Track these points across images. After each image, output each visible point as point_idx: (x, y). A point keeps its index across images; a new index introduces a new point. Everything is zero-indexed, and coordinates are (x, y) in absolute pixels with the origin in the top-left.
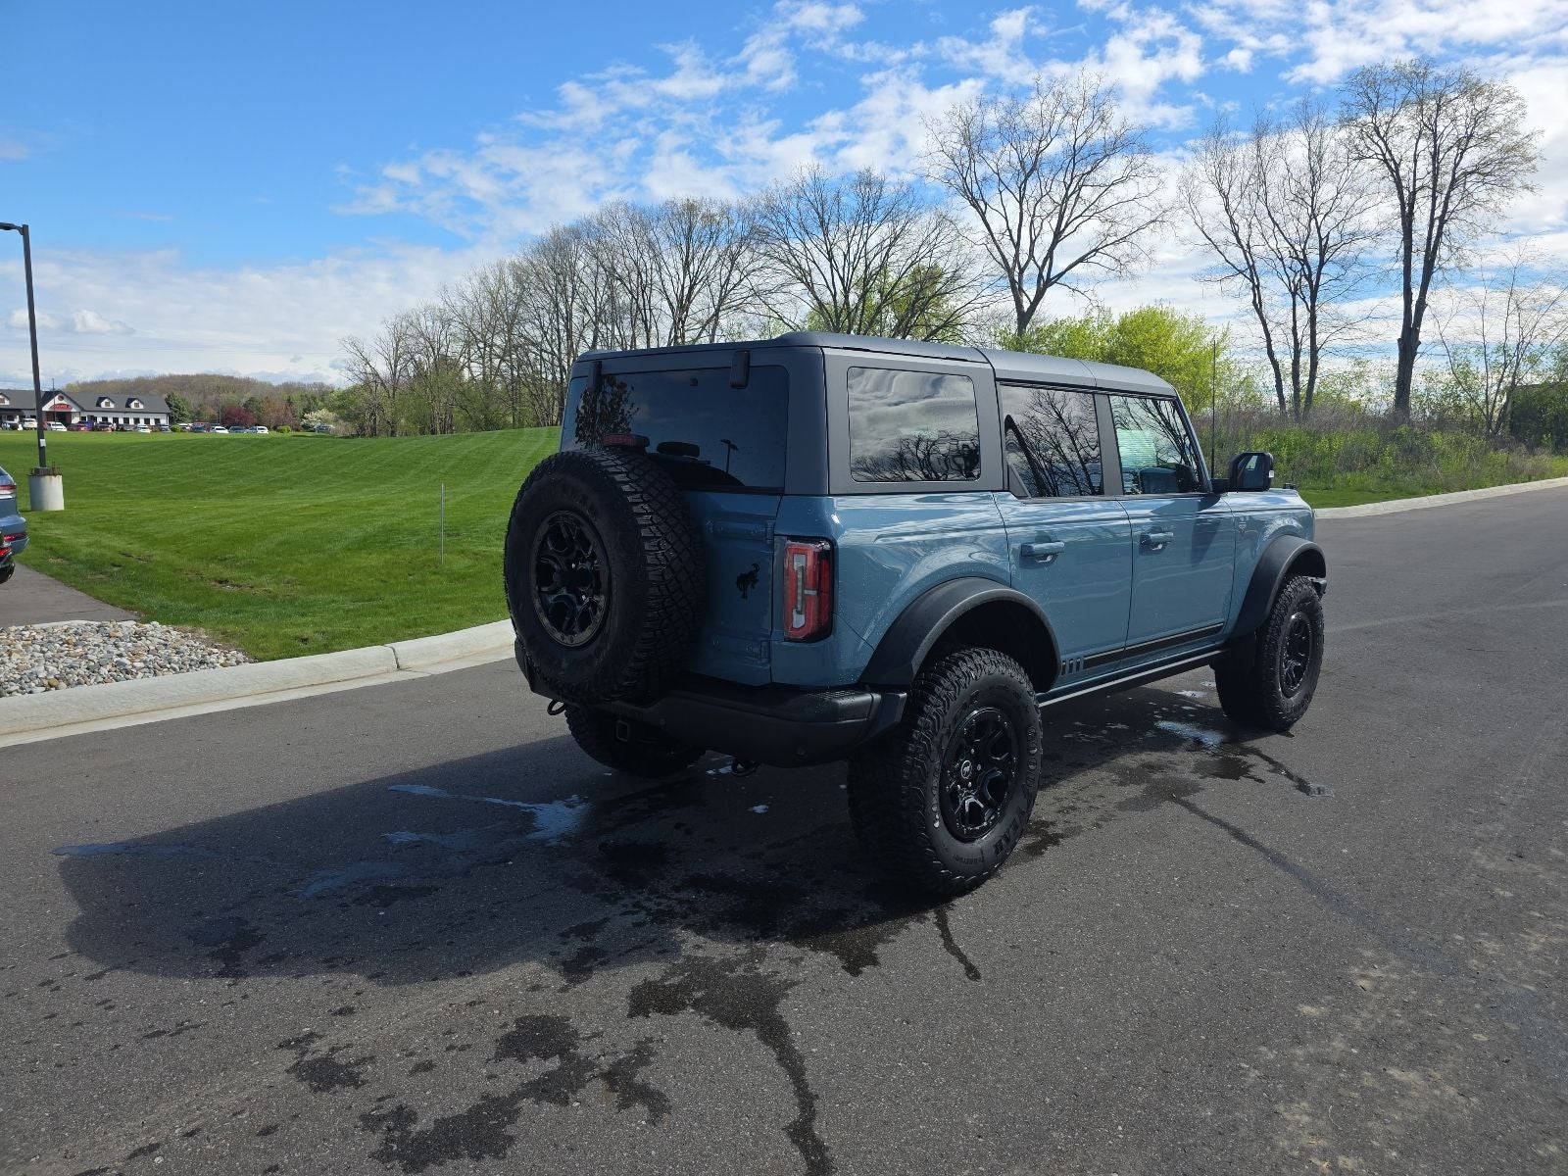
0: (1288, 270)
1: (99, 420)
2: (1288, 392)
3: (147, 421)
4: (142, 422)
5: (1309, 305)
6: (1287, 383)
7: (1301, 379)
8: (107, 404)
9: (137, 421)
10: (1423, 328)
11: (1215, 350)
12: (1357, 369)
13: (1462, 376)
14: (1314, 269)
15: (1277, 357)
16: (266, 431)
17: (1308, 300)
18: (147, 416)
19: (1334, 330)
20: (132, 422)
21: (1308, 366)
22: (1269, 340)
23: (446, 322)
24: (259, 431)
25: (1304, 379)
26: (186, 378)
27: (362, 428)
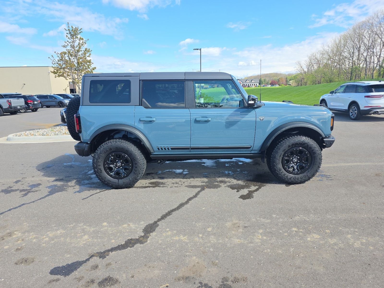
1: (246, 85)
3: (255, 85)
4: (254, 85)
8: (253, 81)
9: (253, 85)
16: (278, 86)
18: (255, 84)
20: (252, 85)
23: (323, 54)
24: (277, 86)
26: (267, 74)
27: (298, 84)
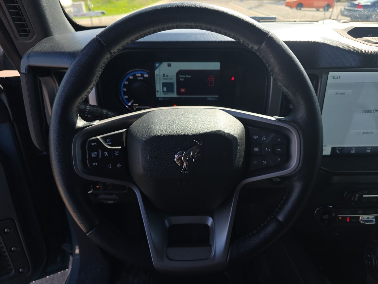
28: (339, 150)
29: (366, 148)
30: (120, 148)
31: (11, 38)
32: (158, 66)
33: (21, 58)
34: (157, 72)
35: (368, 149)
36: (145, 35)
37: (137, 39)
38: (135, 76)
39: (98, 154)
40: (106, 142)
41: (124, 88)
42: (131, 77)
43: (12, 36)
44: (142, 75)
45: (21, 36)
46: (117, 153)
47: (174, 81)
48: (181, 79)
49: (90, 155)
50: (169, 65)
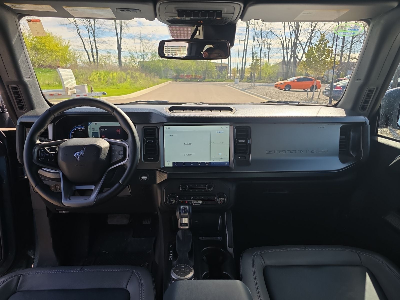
0: (85, 24)
2: (92, 60)
5: (93, 35)
6: (91, 57)
7: (94, 56)
10: (122, 44)
11: (67, 47)
12: (108, 55)
13: (132, 58)
14: (93, 25)
15: (87, 49)
17: (92, 33)
19: (100, 43)
21: (96, 53)
22: (84, 44)
25: (95, 57)
28: (177, 164)
29: (190, 163)
30: (54, 153)
31: (15, 110)
32: (90, 124)
33: (18, 119)
34: (89, 127)
35: (192, 164)
36: (69, 109)
37: (65, 110)
38: (77, 129)
39: (44, 155)
40: (48, 150)
41: (71, 135)
42: (75, 130)
43: (15, 109)
44: (81, 129)
45: (19, 109)
46: (53, 155)
47: (99, 131)
48: (102, 131)
49: (40, 155)
50: (96, 124)
